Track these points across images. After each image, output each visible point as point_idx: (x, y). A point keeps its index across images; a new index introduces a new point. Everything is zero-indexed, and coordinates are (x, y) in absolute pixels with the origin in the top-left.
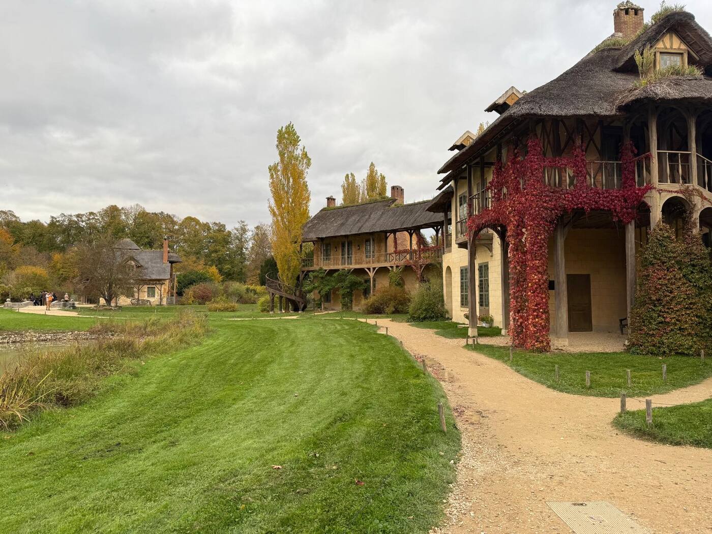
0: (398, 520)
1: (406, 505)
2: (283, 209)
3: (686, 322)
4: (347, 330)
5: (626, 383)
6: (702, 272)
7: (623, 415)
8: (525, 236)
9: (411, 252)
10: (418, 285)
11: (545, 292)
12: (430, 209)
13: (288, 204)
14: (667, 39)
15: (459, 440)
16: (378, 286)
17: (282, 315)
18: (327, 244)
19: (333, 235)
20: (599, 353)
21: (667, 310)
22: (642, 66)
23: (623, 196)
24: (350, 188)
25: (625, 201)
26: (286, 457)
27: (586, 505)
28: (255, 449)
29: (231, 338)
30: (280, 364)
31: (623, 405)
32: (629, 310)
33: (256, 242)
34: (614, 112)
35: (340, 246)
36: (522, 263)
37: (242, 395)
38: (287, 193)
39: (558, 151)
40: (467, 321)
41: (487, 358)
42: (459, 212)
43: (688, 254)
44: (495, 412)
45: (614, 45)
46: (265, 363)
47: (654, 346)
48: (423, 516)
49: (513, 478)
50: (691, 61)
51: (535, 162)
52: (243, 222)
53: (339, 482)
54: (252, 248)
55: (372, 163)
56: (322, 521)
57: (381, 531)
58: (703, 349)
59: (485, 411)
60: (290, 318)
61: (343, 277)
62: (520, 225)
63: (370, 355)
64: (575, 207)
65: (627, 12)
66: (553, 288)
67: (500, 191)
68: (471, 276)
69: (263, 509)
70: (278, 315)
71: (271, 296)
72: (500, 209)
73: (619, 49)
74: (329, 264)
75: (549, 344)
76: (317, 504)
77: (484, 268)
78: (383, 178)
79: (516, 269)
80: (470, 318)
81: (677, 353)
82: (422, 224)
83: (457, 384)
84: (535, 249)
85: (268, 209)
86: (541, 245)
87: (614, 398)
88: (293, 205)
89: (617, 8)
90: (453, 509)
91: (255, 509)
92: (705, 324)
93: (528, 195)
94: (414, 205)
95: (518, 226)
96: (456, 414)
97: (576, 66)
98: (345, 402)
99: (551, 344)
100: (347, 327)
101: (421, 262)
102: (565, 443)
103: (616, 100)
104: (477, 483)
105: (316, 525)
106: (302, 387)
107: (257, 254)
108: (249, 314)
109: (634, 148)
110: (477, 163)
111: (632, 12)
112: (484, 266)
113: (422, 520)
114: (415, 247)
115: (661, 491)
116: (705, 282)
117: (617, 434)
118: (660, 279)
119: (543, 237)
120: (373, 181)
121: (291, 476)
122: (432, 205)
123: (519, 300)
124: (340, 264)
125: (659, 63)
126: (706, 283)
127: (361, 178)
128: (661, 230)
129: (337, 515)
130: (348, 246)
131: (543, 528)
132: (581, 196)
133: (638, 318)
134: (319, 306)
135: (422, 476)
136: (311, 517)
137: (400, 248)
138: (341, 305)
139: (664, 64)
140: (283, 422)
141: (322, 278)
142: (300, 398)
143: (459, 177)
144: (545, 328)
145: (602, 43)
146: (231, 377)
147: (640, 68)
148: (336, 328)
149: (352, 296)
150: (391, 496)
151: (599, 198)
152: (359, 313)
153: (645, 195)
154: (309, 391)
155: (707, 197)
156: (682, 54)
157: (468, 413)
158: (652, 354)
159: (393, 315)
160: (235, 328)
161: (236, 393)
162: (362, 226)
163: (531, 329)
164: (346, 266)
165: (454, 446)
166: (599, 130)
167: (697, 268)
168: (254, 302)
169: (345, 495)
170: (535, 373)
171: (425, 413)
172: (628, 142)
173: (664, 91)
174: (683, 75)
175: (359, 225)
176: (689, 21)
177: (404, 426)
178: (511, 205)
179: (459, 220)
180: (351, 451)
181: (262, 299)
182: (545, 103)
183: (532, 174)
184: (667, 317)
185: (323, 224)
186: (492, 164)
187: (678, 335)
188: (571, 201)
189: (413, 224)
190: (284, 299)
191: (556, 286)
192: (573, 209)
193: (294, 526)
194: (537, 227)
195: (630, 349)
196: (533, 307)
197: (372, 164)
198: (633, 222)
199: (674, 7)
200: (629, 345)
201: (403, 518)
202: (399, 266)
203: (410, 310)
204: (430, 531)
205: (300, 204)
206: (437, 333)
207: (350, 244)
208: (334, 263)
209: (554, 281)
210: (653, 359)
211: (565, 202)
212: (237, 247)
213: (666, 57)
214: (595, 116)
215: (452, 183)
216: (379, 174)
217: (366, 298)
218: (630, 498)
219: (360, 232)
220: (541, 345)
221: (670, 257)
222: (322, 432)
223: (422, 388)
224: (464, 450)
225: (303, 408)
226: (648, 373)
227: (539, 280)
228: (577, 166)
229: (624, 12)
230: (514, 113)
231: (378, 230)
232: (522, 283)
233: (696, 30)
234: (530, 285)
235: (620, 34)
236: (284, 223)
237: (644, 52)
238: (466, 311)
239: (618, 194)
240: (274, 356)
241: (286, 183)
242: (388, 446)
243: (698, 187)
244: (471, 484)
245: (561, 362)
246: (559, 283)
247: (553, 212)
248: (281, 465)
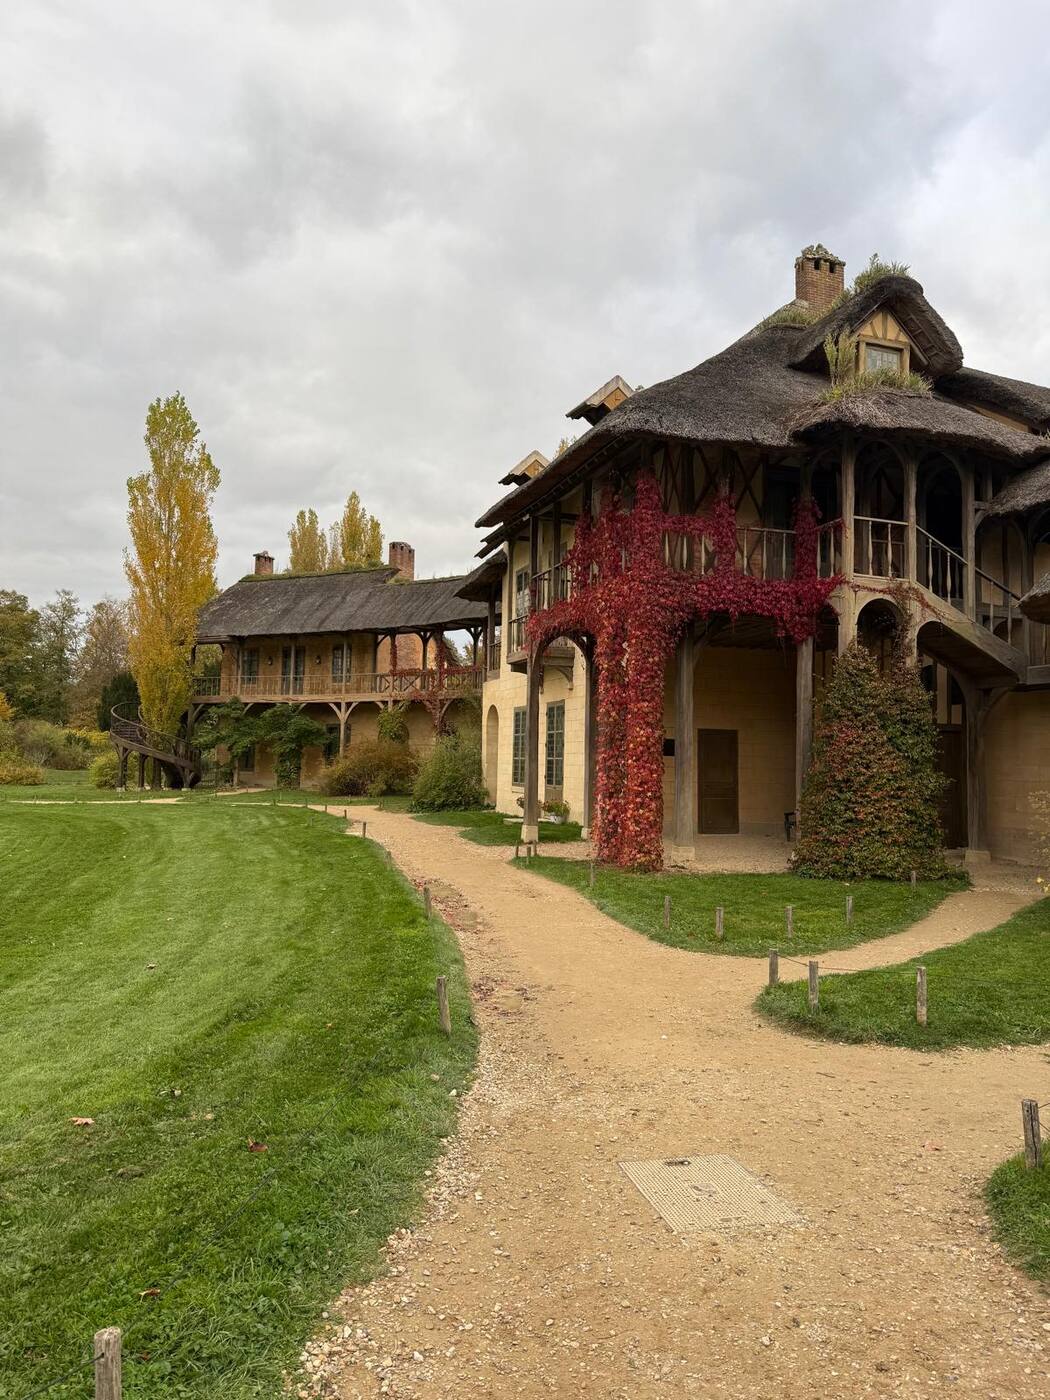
0: (325, 1219)
1: (348, 1186)
2: (157, 571)
3: (890, 821)
4: (284, 827)
5: (783, 930)
6: (918, 734)
7: (772, 990)
8: (627, 656)
9: (426, 674)
10: (434, 739)
11: (657, 760)
12: (462, 594)
13: (169, 561)
14: (878, 320)
15: (475, 1047)
16: (355, 740)
17: (144, 794)
18: (252, 650)
19: (264, 633)
20: (746, 875)
21: (860, 800)
22: (836, 365)
23: (796, 593)
24: (306, 539)
25: (799, 602)
26: (106, 1100)
27: (689, 1163)
28: (41, 1085)
29: (20, 843)
30: (124, 900)
31: (773, 971)
32: (798, 797)
33: (97, 638)
34: (785, 442)
35: (280, 654)
36: (621, 705)
37: (30, 967)
38: (167, 538)
39: (690, 505)
40: (521, 812)
41: (549, 883)
42: (515, 602)
43: (896, 700)
44: (550, 988)
45: (794, 320)
46: (92, 897)
47: (837, 862)
48: (380, 1207)
49: (564, 1118)
50: (916, 365)
51: (648, 521)
52: (67, 593)
53: (214, 1146)
54: (87, 650)
55: (354, 493)
56: (162, 1233)
57: (287, 1245)
58: (914, 868)
59: (532, 987)
60: (161, 801)
61: (284, 719)
62: (619, 634)
63: (322, 881)
64: (714, 608)
65: (817, 266)
66: (672, 754)
67: (586, 568)
68: (531, 727)
69: (36, 1216)
70: (135, 795)
71: (121, 755)
72: (586, 603)
73: (801, 329)
74: (253, 691)
75: (660, 856)
76: (158, 1197)
77: (557, 713)
78: (376, 526)
79: (610, 716)
80: (526, 806)
81: (875, 877)
82: (447, 620)
83: (488, 936)
84: (642, 680)
85: (123, 570)
86: (653, 673)
87: (762, 957)
88: (180, 564)
89: (801, 255)
90: (443, 1189)
91: (16, 1217)
92: (920, 825)
93: (634, 580)
94: (434, 583)
95: (616, 636)
96: (477, 996)
97: (729, 351)
98: (257, 979)
99: (664, 855)
100: (283, 822)
101: (443, 694)
102: (668, 1045)
103: (791, 420)
104: (495, 1132)
105: (148, 1243)
106: (168, 948)
107: (96, 662)
108: (70, 791)
109: (817, 509)
110: (548, 514)
111: (825, 266)
112: (558, 708)
113: (376, 1216)
114: (432, 665)
115: (820, 1130)
116: (922, 751)
117: (760, 1026)
118: (850, 743)
119: (656, 659)
120: (355, 529)
121: (111, 1140)
122: (467, 586)
123: (612, 773)
124: (277, 691)
125: (865, 362)
126: (924, 753)
127: (330, 521)
128: (855, 656)
129: (200, 1217)
130: (296, 657)
131: (608, 1215)
132: (725, 588)
133: (813, 812)
134: (228, 777)
135: (389, 1126)
136: (141, 1227)
137: (402, 665)
138: (276, 778)
139: (874, 363)
140: (113, 1025)
141: (237, 720)
142: (159, 972)
143: (517, 537)
144: (655, 825)
145: (774, 315)
146: (9, 927)
147: (832, 368)
148: (260, 823)
149: (299, 759)
150: (318, 1171)
151: (755, 593)
152: (314, 794)
153: (831, 594)
154: (180, 957)
155: (930, 603)
156: (900, 351)
157: (499, 992)
158: (833, 876)
159: (381, 799)
160: (34, 821)
161: (16, 962)
162: (327, 617)
163: (631, 828)
164: (291, 695)
165: (463, 1060)
166: (760, 472)
167: (910, 726)
168: (82, 767)
169: (223, 1175)
170: (631, 911)
171: (418, 995)
172: (807, 497)
173: (869, 412)
174: (900, 388)
175: (320, 614)
176: (914, 295)
177: (369, 1026)
178: (606, 597)
179: (514, 617)
180: (248, 1082)
181: (100, 760)
182: (669, 414)
183: (643, 543)
184: (859, 812)
185: (246, 608)
186: (574, 517)
187: (878, 845)
188: (706, 597)
189: (429, 619)
190: (149, 763)
191: (677, 750)
192: (711, 611)
193: (98, 1249)
194: (647, 640)
195: (798, 867)
196: (636, 788)
197: (354, 496)
198: (810, 641)
199: (891, 266)
200: (796, 862)
201: (337, 1214)
202: (399, 701)
203: (416, 789)
204: (391, 1237)
205: (196, 564)
206: (463, 835)
207: (300, 652)
208: (265, 690)
209: (673, 741)
210: (836, 886)
211: (696, 598)
212: (51, 646)
213: (875, 353)
214: (754, 445)
215: (503, 546)
216: (368, 517)
217: (330, 763)
218: (767, 1146)
219: (322, 630)
220: (648, 858)
221: (869, 705)
222: (195, 1042)
223: (417, 945)
224: (483, 1067)
225: (160, 994)
226: (825, 913)
227: (648, 738)
228: (721, 534)
229: (811, 265)
230: (614, 426)
231: (360, 627)
232: (618, 743)
233: (924, 312)
234: (631, 745)
235: (805, 304)
236: (157, 601)
237: (840, 339)
238: (521, 792)
239: (787, 589)
240: (114, 883)
241: (164, 517)
242: (329, 1066)
243: (916, 585)
244: (485, 1137)
245: (679, 889)
246: (682, 744)
247: (676, 614)
248: (94, 1116)
